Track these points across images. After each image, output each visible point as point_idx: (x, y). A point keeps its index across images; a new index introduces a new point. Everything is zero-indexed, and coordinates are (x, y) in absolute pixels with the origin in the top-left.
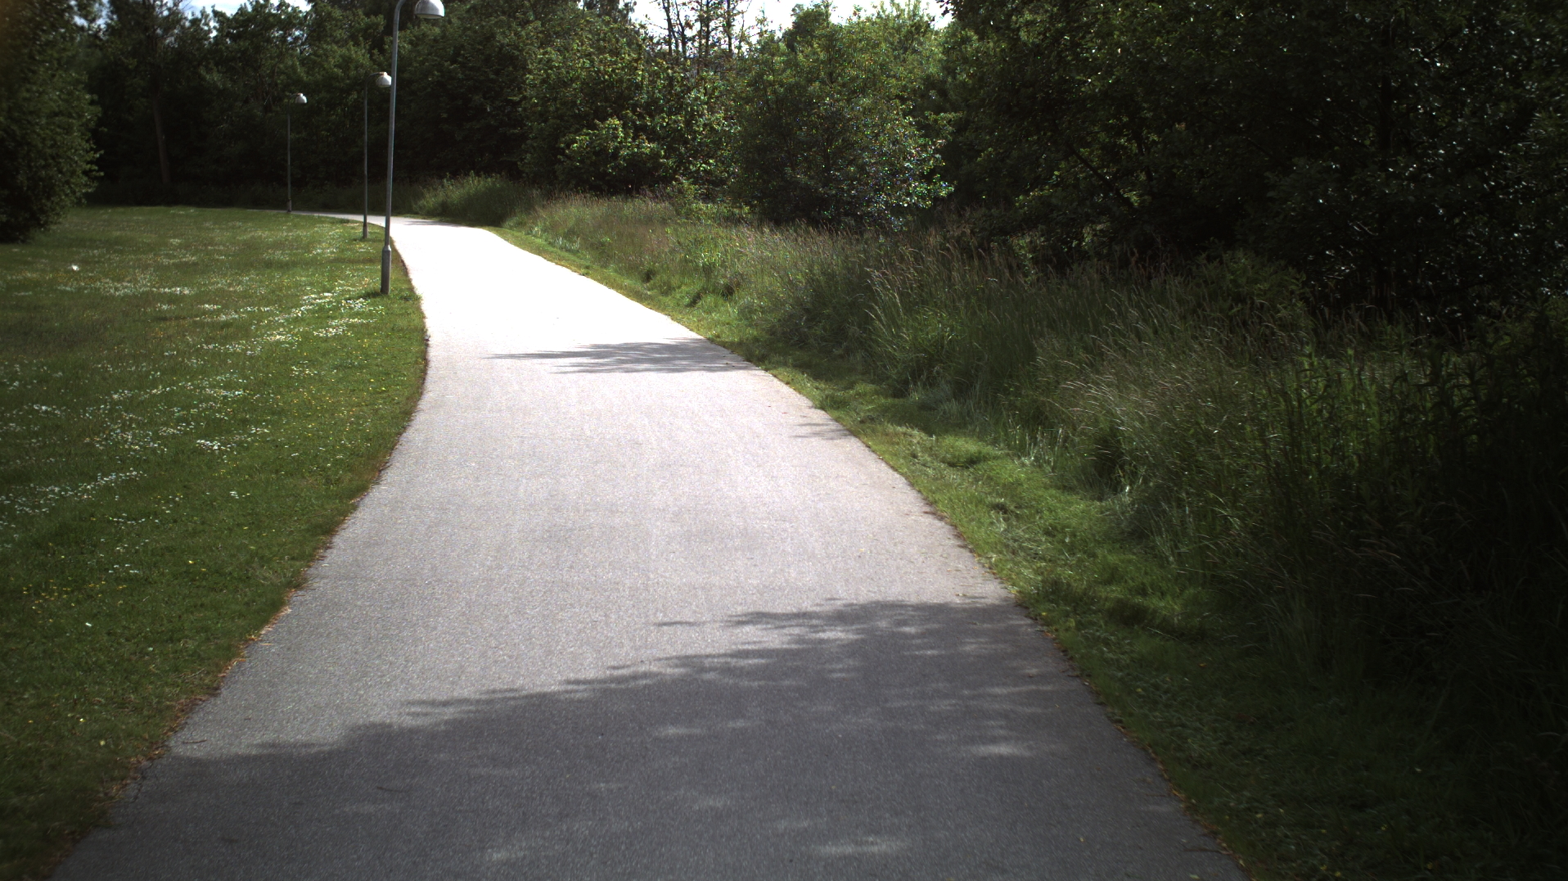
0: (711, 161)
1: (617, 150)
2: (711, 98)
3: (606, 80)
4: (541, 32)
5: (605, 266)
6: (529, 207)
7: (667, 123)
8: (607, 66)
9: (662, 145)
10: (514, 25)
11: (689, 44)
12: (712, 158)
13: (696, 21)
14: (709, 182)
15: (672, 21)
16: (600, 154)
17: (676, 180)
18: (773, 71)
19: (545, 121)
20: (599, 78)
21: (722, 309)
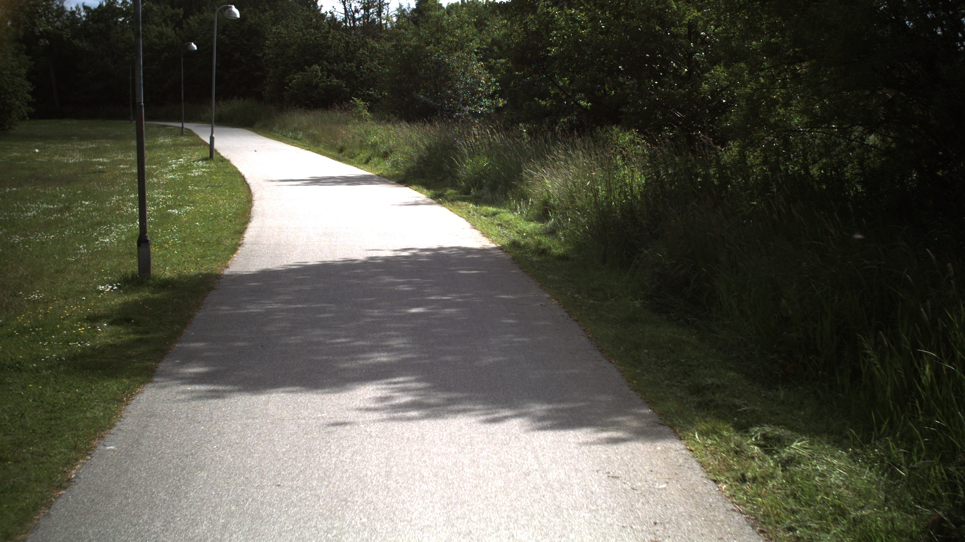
0: (371, 89)
1: (318, 83)
2: (370, 53)
5: (317, 146)
6: (270, 116)
7: (346, 67)
8: (312, 36)
9: (344, 81)
10: (257, 12)
11: (357, 23)
13: (361, 9)
14: (371, 101)
15: (347, 10)
16: (309, 86)
17: (353, 100)
18: (406, 39)
19: (277, 67)
20: (307, 43)
21: (382, 164)
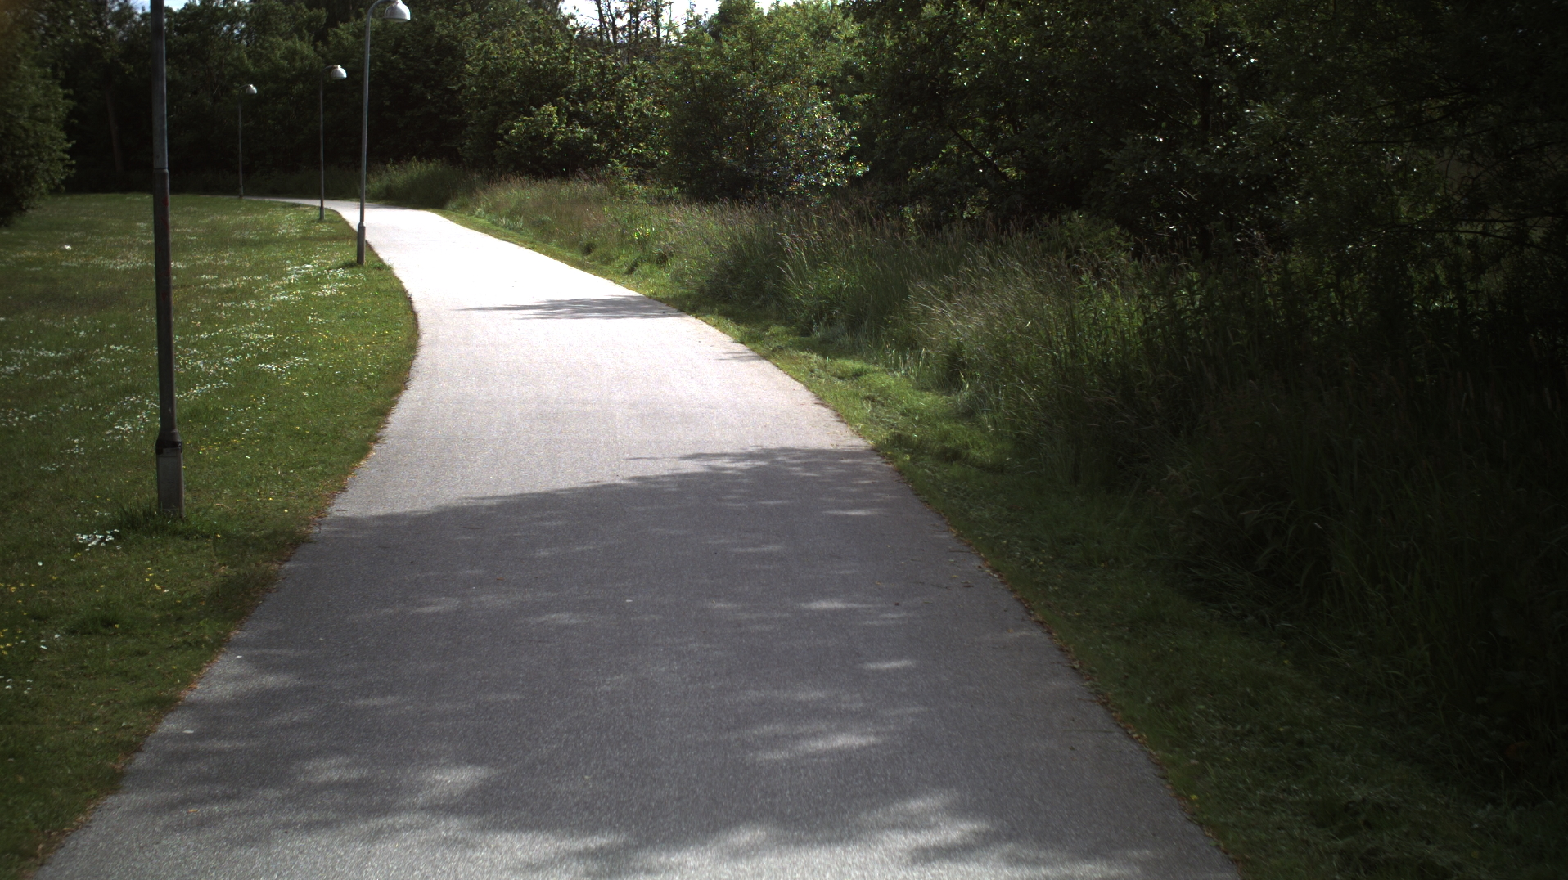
0: (641, 145)
1: (552, 135)
2: (640, 85)
3: (541, 70)
4: (479, 23)
5: (547, 241)
6: (471, 190)
7: (600, 108)
8: (540, 55)
9: (596, 130)
10: (452, 17)
11: (620, 34)
12: (642, 142)
13: (626, 11)
14: (643, 165)
15: (603, 12)
16: (536, 140)
17: (612, 163)
18: (700, 61)
19: (484, 108)
20: (535, 68)
21: (656, 275)
